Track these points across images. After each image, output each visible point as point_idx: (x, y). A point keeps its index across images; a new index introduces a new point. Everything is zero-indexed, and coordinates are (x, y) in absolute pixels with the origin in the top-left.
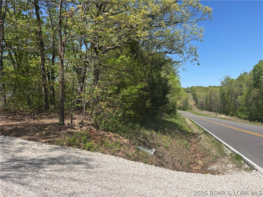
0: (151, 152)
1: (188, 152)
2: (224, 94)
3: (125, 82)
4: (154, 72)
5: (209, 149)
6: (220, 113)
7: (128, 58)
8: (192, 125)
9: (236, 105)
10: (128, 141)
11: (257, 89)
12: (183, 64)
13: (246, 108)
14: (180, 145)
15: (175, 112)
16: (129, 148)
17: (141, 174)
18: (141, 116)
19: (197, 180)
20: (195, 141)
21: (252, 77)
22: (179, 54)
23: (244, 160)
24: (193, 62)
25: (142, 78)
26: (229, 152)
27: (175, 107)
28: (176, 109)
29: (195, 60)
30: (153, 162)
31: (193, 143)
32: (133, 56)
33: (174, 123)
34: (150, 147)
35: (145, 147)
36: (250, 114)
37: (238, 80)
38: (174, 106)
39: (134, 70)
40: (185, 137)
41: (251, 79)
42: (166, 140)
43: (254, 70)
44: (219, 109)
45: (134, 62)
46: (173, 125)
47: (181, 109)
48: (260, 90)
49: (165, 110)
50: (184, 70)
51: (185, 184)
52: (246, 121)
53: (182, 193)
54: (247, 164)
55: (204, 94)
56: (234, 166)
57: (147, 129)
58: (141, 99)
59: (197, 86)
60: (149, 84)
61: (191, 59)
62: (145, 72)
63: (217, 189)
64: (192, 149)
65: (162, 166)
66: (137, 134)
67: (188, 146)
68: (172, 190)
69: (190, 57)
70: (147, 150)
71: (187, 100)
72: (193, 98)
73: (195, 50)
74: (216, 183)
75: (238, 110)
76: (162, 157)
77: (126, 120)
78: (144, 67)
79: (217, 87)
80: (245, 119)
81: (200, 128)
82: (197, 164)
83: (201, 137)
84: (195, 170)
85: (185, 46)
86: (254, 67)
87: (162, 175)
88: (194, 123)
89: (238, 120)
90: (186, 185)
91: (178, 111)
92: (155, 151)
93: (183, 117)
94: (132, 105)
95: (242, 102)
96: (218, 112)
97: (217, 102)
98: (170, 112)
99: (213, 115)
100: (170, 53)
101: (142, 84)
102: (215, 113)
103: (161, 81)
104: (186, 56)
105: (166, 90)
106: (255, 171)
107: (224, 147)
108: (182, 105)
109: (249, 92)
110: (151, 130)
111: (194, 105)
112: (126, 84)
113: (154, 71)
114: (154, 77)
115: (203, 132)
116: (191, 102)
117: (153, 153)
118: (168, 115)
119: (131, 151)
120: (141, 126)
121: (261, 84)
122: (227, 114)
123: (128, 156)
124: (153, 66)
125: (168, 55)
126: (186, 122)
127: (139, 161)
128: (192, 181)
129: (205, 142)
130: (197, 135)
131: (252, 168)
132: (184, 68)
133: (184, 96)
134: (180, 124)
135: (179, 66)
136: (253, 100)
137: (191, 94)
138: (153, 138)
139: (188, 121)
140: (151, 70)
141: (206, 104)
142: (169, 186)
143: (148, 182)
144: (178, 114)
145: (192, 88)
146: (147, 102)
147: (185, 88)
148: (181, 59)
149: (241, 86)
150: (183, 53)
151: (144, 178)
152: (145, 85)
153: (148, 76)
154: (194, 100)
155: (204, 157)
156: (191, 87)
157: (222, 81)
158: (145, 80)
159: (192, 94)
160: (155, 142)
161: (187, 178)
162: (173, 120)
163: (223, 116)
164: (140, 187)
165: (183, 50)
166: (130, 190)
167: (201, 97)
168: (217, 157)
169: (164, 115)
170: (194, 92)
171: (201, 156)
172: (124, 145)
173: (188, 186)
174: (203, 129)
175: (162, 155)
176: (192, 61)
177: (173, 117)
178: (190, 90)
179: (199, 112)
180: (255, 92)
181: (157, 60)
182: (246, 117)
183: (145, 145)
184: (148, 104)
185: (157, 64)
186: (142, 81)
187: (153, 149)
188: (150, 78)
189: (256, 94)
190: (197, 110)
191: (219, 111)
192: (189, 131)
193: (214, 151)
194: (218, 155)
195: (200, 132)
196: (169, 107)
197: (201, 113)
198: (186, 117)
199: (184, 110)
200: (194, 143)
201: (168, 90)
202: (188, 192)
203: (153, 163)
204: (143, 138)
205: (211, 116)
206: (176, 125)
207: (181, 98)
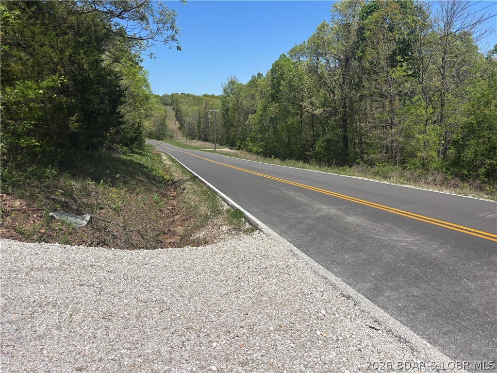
0: (81, 222)
1: (159, 214)
2: (227, 110)
3: (9, 71)
4: (85, 53)
5: (196, 206)
6: (222, 144)
7: (14, 13)
8: (173, 166)
9: (246, 130)
10: (25, 203)
11: (276, 103)
12: (149, 45)
13: (260, 136)
14: (144, 204)
15: (141, 143)
16: (26, 218)
17: (49, 265)
18: (59, 150)
19: (165, 259)
20: (174, 194)
21: (269, 83)
22: (139, 20)
23: (246, 217)
24: (169, 42)
25: (54, 63)
26: (226, 207)
27: (141, 133)
28: (143, 138)
29: (173, 39)
30: (85, 238)
31: (171, 198)
32: (27, 10)
33: (137, 163)
34: (80, 212)
35: (67, 212)
36: (265, 146)
37: (250, 86)
38: (138, 129)
39: (33, 43)
40: (156, 189)
41: (269, 86)
42: (115, 196)
43: (273, 71)
44: (220, 137)
45: (32, 25)
46: (133, 168)
47: (154, 136)
48: (280, 106)
49: (119, 138)
50: (153, 58)
51: (140, 269)
52: (260, 157)
53: (133, 285)
54: (249, 223)
55: (194, 108)
56: (231, 228)
57: (73, 177)
58: (55, 113)
59: (182, 94)
60: (74, 79)
61: (165, 36)
62: (62, 51)
63: (196, 269)
64: (168, 209)
65: (105, 244)
66: (49, 189)
67: (160, 204)
68: (114, 283)
69: (163, 32)
70: (73, 219)
71: (165, 120)
72: (176, 117)
73: (172, 18)
74: (197, 259)
75: (248, 138)
76: (105, 228)
77: (19, 159)
78: (59, 40)
79: (218, 98)
80: (258, 154)
81: (184, 170)
82: (174, 233)
83: (185, 186)
84: (170, 243)
85: (150, 6)
86: (273, 65)
87: (97, 261)
88: (176, 162)
89: (249, 155)
90: (142, 271)
91: (148, 141)
92: (91, 218)
93: (156, 152)
94: (36, 125)
95: (255, 125)
96: (218, 143)
97: (216, 124)
98: (129, 143)
99: (210, 148)
100: (120, 16)
101: (55, 77)
102: (213, 144)
103: (102, 75)
104: (154, 27)
105: (116, 96)
106: (258, 231)
107: (220, 200)
108: (155, 128)
109: (265, 109)
110: (84, 178)
111: (177, 130)
112: (14, 75)
113: (82, 51)
114: (83, 65)
115: (189, 177)
116: (173, 124)
117: (86, 223)
118: (124, 147)
119: (32, 222)
120: (61, 171)
121: (281, 95)
122: (232, 145)
123: (21, 233)
124: (81, 40)
125: (116, 20)
126: (161, 162)
127: (50, 241)
128: (155, 263)
129: (191, 195)
130: (180, 183)
131: (255, 228)
132: (152, 54)
133: (158, 110)
134: (149, 166)
135: (142, 47)
136: (270, 122)
137: (172, 108)
138: (89, 195)
139: (166, 160)
140: (74, 48)
141: (199, 127)
142: (108, 279)
143: (64, 278)
144: (147, 146)
145: (172, 96)
146: (72, 120)
147: (161, 96)
148: (144, 34)
149: (253, 97)
150: (147, 20)
151: (55, 271)
152: (61, 80)
153: (69, 60)
154: (178, 120)
155: (187, 220)
156: (170, 94)
157: (224, 86)
158: (61, 70)
159: (174, 109)
160: (92, 201)
161: (147, 259)
162: (136, 158)
163: (226, 150)
164: (44, 289)
165: (147, 14)
166: (19, 300)
167: (190, 114)
168: (207, 218)
169: (117, 148)
170: (177, 104)
171: (183, 220)
172: (14, 212)
173: (145, 272)
174: (191, 172)
175: (105, 225)
176: (166, 41)
177: (137, 153)
178: (170, 101)
179: (187, 143)
180: (273, 108)
181: (89, 27)
182: (259, 151)
183: (66, 208)
184: (73, 124)
185: (90, 36)
186: (54, 71)
187: (85, 215)
188: (75, 66)
189: (274, 111)
190: (183, 140)
191: (219, 140)
192: (165, 177)
193: (203, 209)
194: (209, 213)
195: (185, 178)
196: (128, 132)
197: (190, 144)
198: (162, 152)
199: (158, 138)
200: (173, 198)
201: (120, 96)
202: (145, 282)
203: (83, 241)
204: (64, 195)
205: (207, 149)
206: (140, 168)
207: (151, 116)
